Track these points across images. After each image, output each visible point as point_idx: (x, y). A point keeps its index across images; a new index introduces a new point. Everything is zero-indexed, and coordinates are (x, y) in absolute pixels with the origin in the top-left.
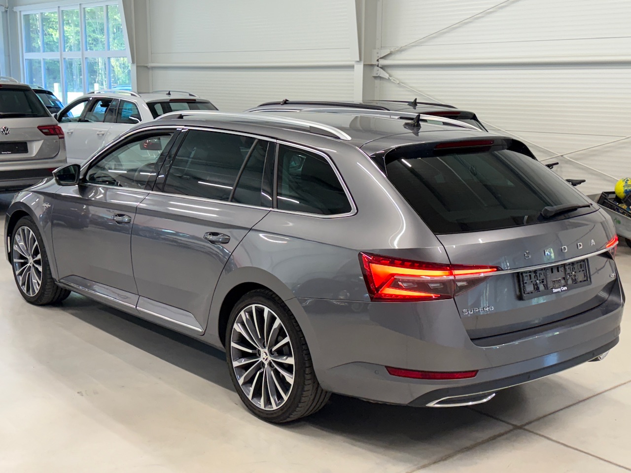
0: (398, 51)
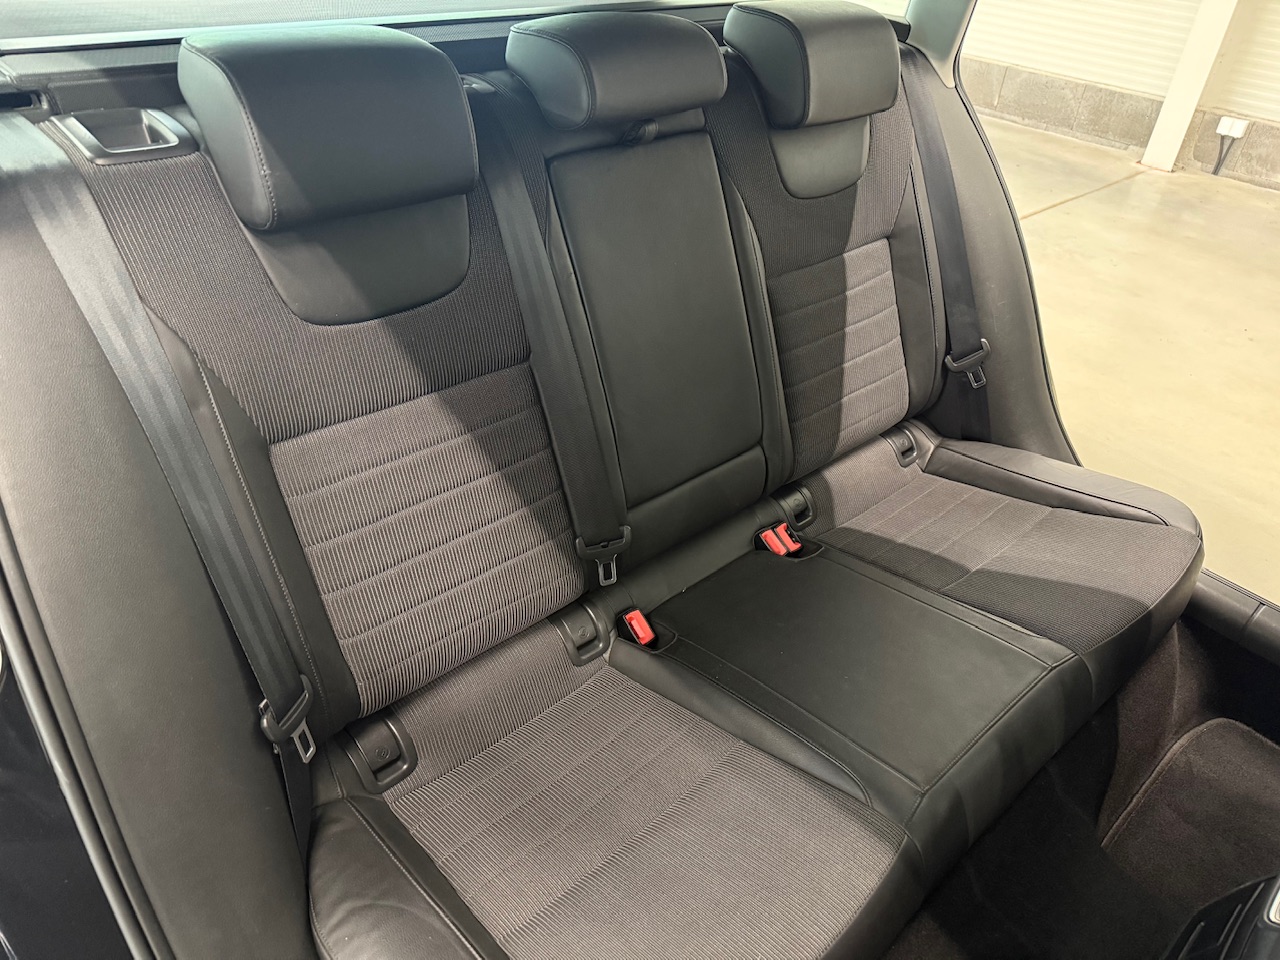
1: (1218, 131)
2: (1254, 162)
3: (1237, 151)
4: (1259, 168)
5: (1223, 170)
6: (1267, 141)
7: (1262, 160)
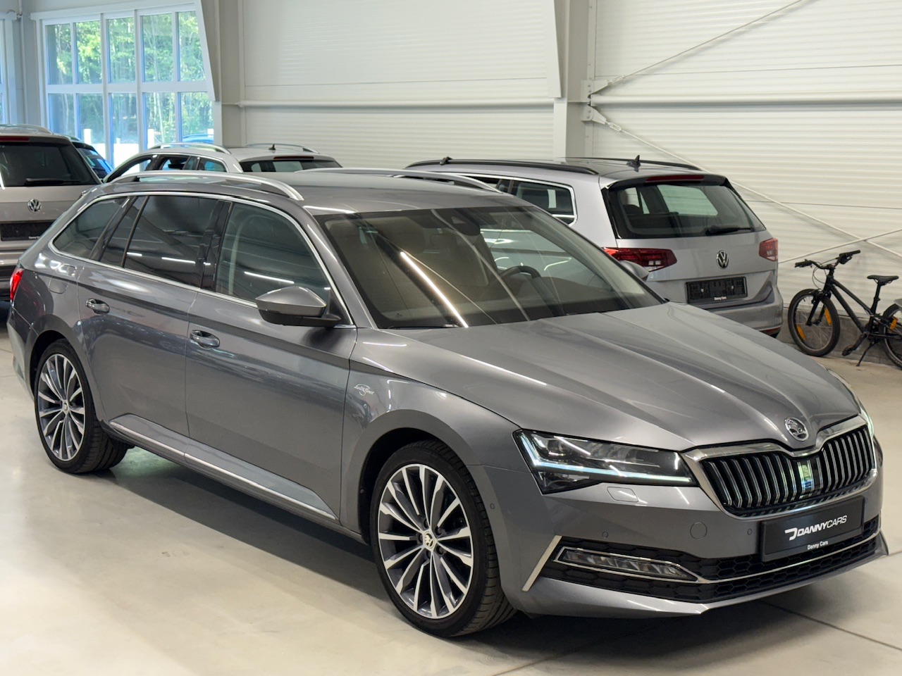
0: (620, 82)
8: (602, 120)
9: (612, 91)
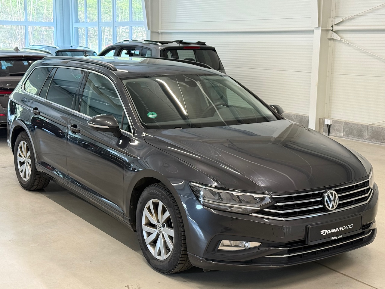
0: (348, 19)
1: (325, 123)
2: (336, 131)
3: (331, 128)
4: (337, 132)
5: (330, 134)
6: (337, 125)
7: (338, 130)
8: (339, 38)
9: (344, 24)
